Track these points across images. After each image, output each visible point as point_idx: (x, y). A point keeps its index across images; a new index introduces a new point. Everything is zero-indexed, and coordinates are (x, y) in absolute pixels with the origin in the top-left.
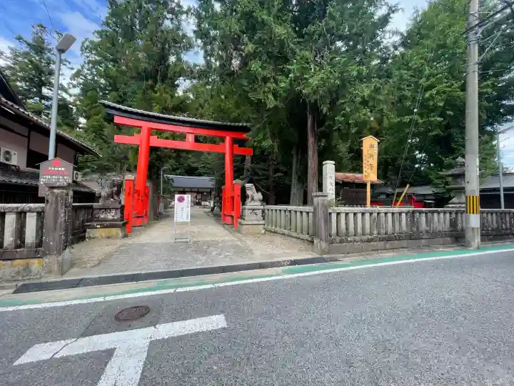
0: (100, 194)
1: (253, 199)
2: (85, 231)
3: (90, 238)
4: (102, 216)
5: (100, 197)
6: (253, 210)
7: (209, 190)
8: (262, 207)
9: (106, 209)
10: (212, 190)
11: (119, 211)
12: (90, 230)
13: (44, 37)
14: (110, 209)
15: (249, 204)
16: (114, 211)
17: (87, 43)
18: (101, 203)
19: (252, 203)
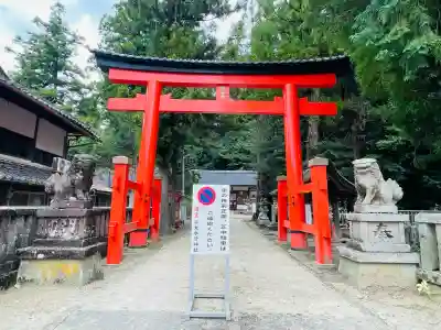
0: (52, 187)
1: (377, 197)
2: (17, 266)
3: (23, 281)
4: (52, 234)
5: (53, 194)
6: (381, 224)
7: (246, 189)
8: (406, 217)
9: (60, 218)
10: (251, 188)
11: (83, 224)
12: (27, 263)
13: (62, 16)
14: (67, 218)
15: (368, 208)
16: (73, 223)
17: (106, 20)
18: (53, 206)
19: (378, 207)
